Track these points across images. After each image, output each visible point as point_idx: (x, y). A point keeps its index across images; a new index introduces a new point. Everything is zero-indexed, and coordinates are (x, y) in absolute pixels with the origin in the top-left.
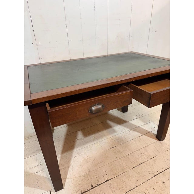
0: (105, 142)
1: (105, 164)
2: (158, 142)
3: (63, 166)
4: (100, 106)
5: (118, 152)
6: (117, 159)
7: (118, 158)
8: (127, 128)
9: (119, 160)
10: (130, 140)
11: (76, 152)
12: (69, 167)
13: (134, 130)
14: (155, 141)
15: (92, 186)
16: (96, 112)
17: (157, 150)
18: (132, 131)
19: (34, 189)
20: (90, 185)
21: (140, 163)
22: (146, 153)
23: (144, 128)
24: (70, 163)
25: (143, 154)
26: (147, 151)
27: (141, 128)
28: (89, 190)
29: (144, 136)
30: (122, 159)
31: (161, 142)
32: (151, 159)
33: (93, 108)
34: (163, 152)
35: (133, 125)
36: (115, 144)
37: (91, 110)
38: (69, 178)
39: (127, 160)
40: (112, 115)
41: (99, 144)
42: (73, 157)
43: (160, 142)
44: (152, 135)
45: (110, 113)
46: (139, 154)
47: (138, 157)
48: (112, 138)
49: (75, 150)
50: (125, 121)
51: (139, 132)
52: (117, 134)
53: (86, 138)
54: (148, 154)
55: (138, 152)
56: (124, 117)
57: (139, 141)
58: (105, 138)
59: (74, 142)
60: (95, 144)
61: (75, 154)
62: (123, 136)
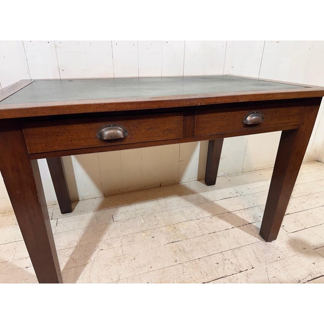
0: (161, 232)
1: (151, 269)
2: (263, 243)
3: (76, 262)
4: (119, 132)
5: (180, 250)
6: (176, 263)
7: (178, 262)
8: (209, 212)
9: (180, 266)
10: (208, 232)
11: (105, 242)
12: (85, 265)
13: (220, 217)
14: (257, 240)
16: (110, 138)
17: (258, 258)
18: (215, 219)
21: (218, 277)
22: (234, 261)
23: (241, 217)
24: (89, 259)
25: (227, 262)
26: (236, 257)
27: (234, 214)
29: (237, 229)
30: (185, 264)
31: (269, 243)
32: (241, 272)
33: (107, 133)
34: (267, 263)
35: (219, 207)
36: (178, 237)
37: (101, 135)
39: (193, 268)
40: (185, 188)
41: (149, 234)
42: (97, 250)
43: (267, 243)
44: (252, 230)
45: (184, 184)
46: (221, 260)
47: (216, 265)
48: (176, 225)
49: (105, 237)
50: (207, 201)
51: (229, 222)
52: (186, 220)
53: (129, 219)
54: (238, 261)
55: (219, 256)
56: (206, 193)
57: (225, 237)
58: (164, 224)
59: (107, 224)
60: (143, 232)
61: (101, 245)
62: (196, 225)
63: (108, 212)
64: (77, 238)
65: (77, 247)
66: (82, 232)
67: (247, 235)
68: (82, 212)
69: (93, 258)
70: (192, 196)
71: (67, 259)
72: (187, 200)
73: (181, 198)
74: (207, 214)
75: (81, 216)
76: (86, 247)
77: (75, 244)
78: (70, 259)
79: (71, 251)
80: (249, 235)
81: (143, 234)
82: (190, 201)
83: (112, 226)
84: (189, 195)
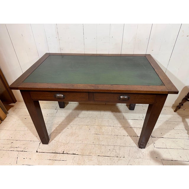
0: (94, 128)
1: (82, 143)
3: (57, 130)
5: (97, 139)
6: (93, 144)
9: (93, 145)
10: (114, 134)
12: (60, 133)
13: (125, 129)
14: (135, 146)
15: (63, 152)
17: (129, 154)
18: (122, 128)
19: (34, 136)
20: (63, 151)
22: (118, 151)
23: (136, 132)
24: (62, 131)
25: (114, 151)
26: (120, 150)
27: (133, 129)
28: (60, 153)
29: (129, 137)
30: (96, 145)
32: (118, 157)
34: (132, 158)
36: (100, 133)
38: (55, 140)
39: (98, 148)
41: (89, 127)
42: (66, 128)
43: (139, 149)
44: (137, 140)
45: (118, 106)
46: (112, 149)
47: (109, 150)
48: (102, 127)
49: (71, 123)
50: (124, 118)
51: (127, 132)
52: (108, 125)
53: (84, 118)
54: (119, 152)
55: (112, 147)
56: (126, 114)
57: (121, 139)
58: (97, 125)
59: (75, 118)
60: (87, 125)
61: (69, 126)
62: (111, 129)
63: (78, 112)
64: (61, 121)
65: (60, 124)
66: (64, 118)
67: (132, 141)
68: (68, 109)
69: (64, 131)
70: (118, 114)
71: (54, 129)
72: (114, 115)
73: (112, 113)
74: (119, 125)
75: (67, 111)
76: (63, 126)
77: (60, 123)
78: (55, 129)
79: (57, 126)
80: (133, 142)
81: (86, 127)
82: (116, 116)
83: (77, 119)
84: (117, 113)
